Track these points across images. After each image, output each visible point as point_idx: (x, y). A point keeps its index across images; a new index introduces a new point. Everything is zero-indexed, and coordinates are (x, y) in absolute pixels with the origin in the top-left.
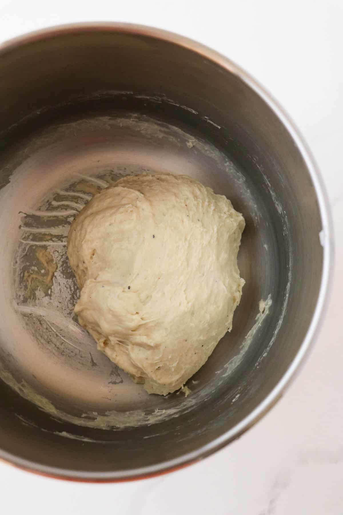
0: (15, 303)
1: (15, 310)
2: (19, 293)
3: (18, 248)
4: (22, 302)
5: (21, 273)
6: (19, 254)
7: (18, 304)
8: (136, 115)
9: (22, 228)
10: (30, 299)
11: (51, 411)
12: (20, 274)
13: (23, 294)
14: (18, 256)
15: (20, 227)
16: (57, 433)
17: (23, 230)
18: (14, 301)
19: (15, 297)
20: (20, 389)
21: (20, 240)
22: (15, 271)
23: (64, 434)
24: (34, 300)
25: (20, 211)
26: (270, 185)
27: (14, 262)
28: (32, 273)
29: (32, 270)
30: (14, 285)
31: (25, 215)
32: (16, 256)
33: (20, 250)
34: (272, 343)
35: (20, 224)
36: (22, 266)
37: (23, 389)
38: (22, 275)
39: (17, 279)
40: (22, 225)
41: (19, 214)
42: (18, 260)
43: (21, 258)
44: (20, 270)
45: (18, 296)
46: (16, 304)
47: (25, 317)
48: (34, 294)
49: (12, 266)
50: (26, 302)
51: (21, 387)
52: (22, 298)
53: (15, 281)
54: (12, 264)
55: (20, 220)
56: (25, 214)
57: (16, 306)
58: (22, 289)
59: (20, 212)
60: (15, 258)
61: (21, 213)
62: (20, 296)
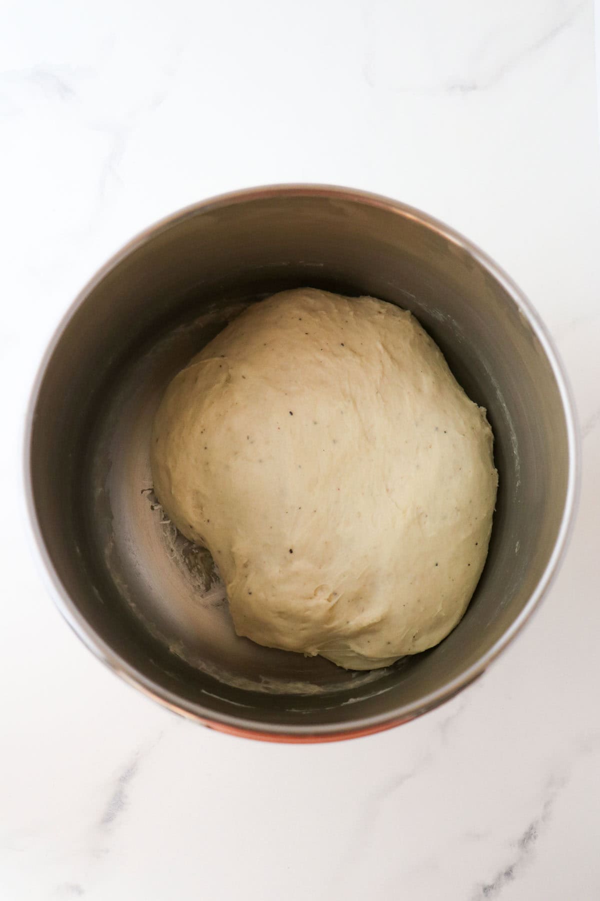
0: (197, 597)
1: (203, 606)
2: (197, 583)
3: (164, 533)
4: (207, 591)
5: (185, 559)
6: (169, 538)
7: (202, 596)
8: (214, 305)
9: (155, 508)
10: (213, 581)
11: (316, 691)
12: (185, 561)
13: (201, 582)
14: (170, 543)
15: (152, 508)
16: (344, 703)
17: (157, 510)
18: (195, 596)
19: (193, 591)
20: (266, 688)
21: (161, 523)
22: (177, 562)
23: (352, 701)
24: (217, 582)
25: (141, 489)
26: (414, 297)
27: (170, 551)
28: (197, 552)
29: (195, 549)
30: (185, 578)
31: (151, 491)
32: (167, 543)
33: (168, 534)
34: (519, 466)
35: (151, 505)
36: (181, 552)
37: (270, 686)
38: (187, 561)
39: (185, 569)
40: (153, 505)
41: (143, 494)
42: (172, 546)
43: (175, 543)
44: (182, 556)
45: (197, 589)
46: (200, 598)
47: (219, 607)
48: (215, 574)
49: (170, 558)
50: (210, 588)
51: (265, 686)
52: (203, 588)
53: (183, 573)
54: (168, 555)
55: (147, 501)
56: (149, 489)
57: (201, 600)
58: (197, 577)
59: (142, 492)
60: (168, 546)
61: (144, 492)
62: (199, 586)
